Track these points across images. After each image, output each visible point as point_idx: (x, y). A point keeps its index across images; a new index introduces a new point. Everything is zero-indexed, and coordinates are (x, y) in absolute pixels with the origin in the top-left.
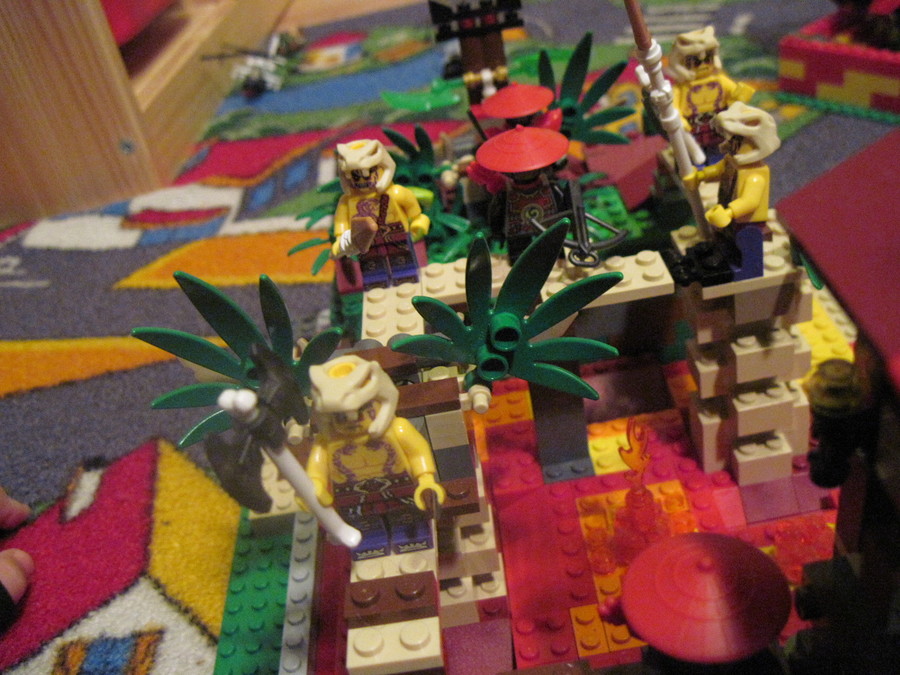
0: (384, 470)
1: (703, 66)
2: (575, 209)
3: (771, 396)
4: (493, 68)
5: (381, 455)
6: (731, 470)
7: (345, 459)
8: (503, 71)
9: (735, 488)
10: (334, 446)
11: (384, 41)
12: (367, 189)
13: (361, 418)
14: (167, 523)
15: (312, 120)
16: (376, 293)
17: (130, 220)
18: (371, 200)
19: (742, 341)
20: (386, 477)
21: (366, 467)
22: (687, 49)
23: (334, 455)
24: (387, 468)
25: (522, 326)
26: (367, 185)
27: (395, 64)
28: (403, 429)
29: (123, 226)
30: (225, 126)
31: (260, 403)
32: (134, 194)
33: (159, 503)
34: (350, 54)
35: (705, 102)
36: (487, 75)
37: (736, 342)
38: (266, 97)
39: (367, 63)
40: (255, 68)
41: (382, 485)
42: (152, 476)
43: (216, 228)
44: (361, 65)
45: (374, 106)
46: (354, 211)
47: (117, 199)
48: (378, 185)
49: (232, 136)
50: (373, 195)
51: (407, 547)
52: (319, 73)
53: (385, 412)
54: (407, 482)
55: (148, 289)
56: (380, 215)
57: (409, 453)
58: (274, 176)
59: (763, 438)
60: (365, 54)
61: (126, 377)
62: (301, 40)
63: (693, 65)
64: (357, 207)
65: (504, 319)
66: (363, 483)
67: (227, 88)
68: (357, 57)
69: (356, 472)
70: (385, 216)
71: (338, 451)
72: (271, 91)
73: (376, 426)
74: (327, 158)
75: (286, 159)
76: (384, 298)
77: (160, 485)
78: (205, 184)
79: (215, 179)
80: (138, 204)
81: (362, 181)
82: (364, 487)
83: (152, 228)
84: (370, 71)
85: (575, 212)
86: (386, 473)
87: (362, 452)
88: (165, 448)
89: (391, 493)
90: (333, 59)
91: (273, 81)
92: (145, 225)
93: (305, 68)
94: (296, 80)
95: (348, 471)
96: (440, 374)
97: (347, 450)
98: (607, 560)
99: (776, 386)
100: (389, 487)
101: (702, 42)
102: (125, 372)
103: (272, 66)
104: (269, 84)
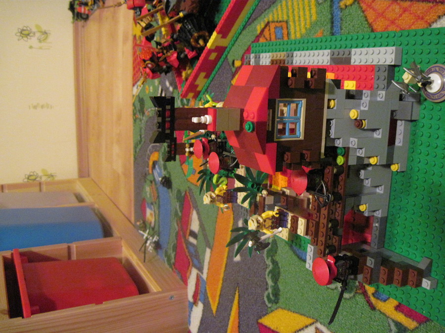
0: (270, 220)
5: (267, 220)
7: (267, 227)
10: (263, 228)
11: (148, 195)
13: (259, 223)
14: (277, 328)
15: (173, 235)
17: (195, 303)
21: (269, 223)
27: (158, 197)
28: (264, 215)
29: (196, 306)
30: (169, 260)
31: (252, 240)
32: (187, 298)
33: (272, 328)
34: (150, 209)
36: (187, 150)
38: (161, 243)
39: (156, 205)
40: (150, 244)
41: (273, 221)
42: (266, 327)
43: (203, 280)
44: (156, 208)
45: (173, 214)
47: (187, 304)
49: (173, 261)
52: (155, 222)
53: (260, 218)
54: (273, 217)
55: (217, 307)
57: (268, 215)
58: (191, 256)
60: (152, 204)
61: (241, 323)
65: (250, 185)
67: (155, 254)
68: (152, 207)
69: (269, 225)
72: (158, 240)
73: (261, 220)
74: (188, 238)
75: (186, 250)
77: (268, 326)
78: (189, 278)
79: (188, 274)
80: (191, 299)
82: (273, 224)
83: (198, 297)
84: (159, 207)
87: (266, 223)
88: (260, 321)
89: (275, 220)
90: (151, 214)
91: (156, 239)
92: (198, 299)
93: (153, 225)
96: (258, 199)
97: (265, 226)
102: (239, 322)
103: (151, 238)
104: (156, 240)
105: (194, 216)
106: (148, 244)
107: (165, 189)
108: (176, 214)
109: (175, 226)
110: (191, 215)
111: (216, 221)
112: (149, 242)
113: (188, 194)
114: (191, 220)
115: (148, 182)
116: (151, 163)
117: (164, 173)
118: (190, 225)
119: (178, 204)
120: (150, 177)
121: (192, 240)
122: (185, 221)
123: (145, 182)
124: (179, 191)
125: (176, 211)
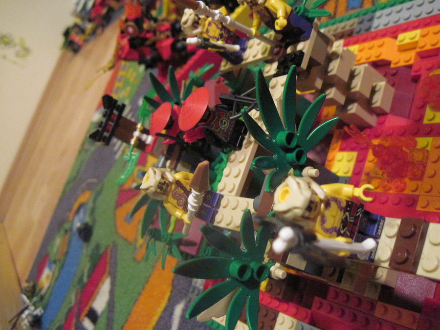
0: (341, 210)
1: (200, 22)
2: (235, 99)
3: (358, 74)
4: (135, 130)
6: (380, 113)
7: (327, 225)
8: (139, 126)
9: (389, 116)
11: (55, 250)
12: (169, 187)
15: (64, 311)
16: (218, 218)
18: (175, 189)
19: (329, 69)
20: (344, 213)
22: (190, 23)
23: (323, 229)
24: (341, 208)
25: (288, 130)
26: (168, 185)
27: (66, 254)
34: (50, 268)
35: (215, 32)
36: (136, 134)
37: (329, 72)
38: (43, 320)
39: (59, 265)
40: (27, 317)
41: (346, 217)
44: (57, 268)
45: (76, 279)
46: (175, 202)
48: (171, 180)
50: (173, 186)
51: (379, 230)
52: (48, 288)
54: (351, 204)
56: (184, 190)
57: (338, 192)
59: (373, 91)
60: (55, 262)
62: (31, 284)
63: (197, 25)
64: (174, 198)
66: (341, 227)
68: (54, 266)
69: (335, 225)
70: (186, 189)
71: (322, 225)
72: (42, 315)
74: (83, 320)
76: (223, 215)
81: (164, 187)
82: (344, 228)
84: (62, 267)
85: (236, 100)
86: (343, 210)
87: (328, 214)
89: (352, 216)
90: (48, 277)
91: (38, 312)
93: (43, 292)
94: (45, 301)
95: (332, 228)
98: (399, 184)
99: (355, 70)
100: (350, 214)
101: (191, 15)
103: (32, 308)
104: (39, 314)
105: (105, 287)
106: (24, 316)
107: (81, 242)
108: (81, 279)
109: (72, 298)
110: (100, 284)
111: (137, 300)
112: (27, 312)
113: (109, 252)
114: (98, 292)
115: (62, 232)
116: (76, 206)
117: (88, 219)
118: (94, 300)
119: (88, 265)
120: (67, 226)
121: (87, 323)
122: (88, 291)
123: (59, 231)
124: (98, 247)
125: (82, 276)
